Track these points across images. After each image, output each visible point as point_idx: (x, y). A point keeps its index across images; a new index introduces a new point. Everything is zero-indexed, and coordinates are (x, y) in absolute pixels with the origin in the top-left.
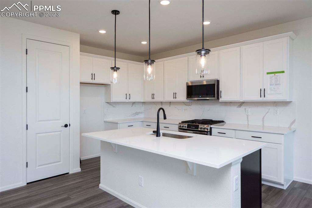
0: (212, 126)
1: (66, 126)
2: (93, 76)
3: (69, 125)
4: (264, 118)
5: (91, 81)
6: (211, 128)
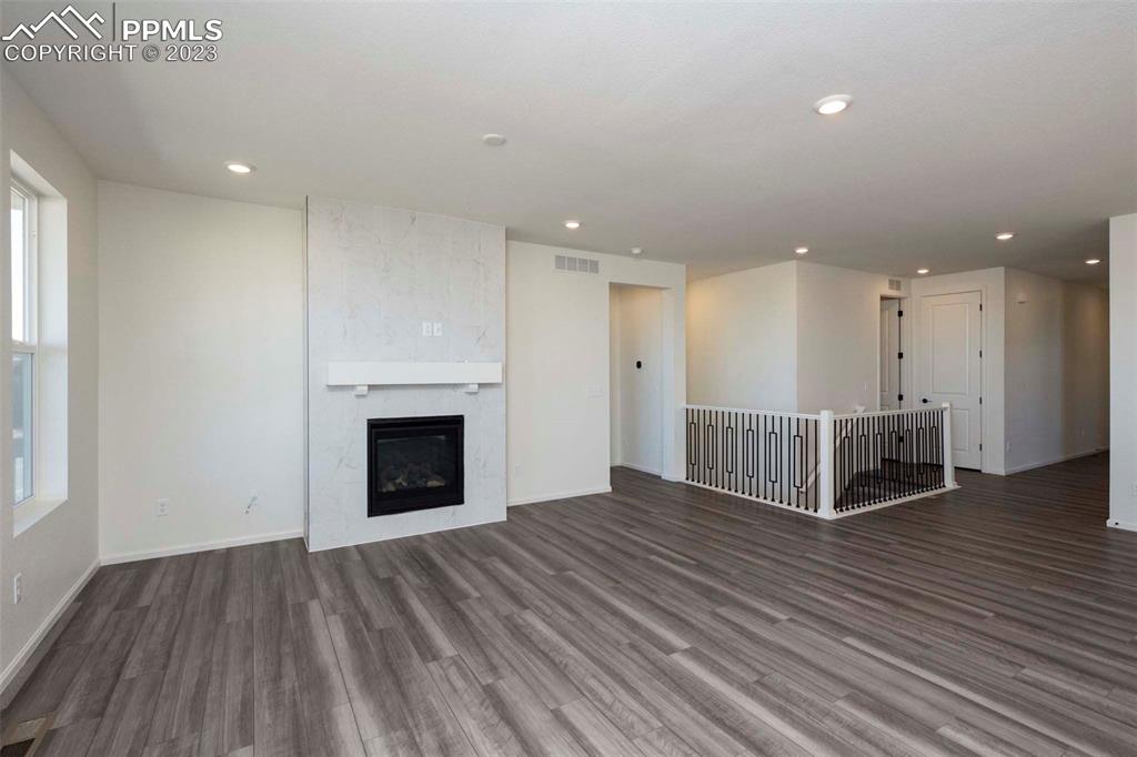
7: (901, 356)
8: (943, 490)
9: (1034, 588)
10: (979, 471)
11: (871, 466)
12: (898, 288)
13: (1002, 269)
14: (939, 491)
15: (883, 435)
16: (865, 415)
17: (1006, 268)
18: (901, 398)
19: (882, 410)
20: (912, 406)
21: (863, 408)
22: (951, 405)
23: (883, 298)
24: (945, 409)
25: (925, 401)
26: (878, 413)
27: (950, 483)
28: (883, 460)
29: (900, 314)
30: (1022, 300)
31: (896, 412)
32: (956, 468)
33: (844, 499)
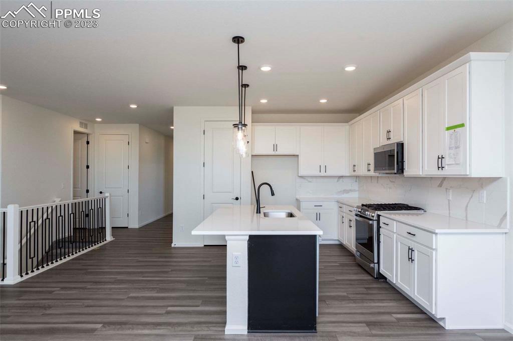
0: (379, 213)
1: (237, 199)
2: (275, 147)
3: (239, 198)
4: (467, 206)
5: (273, 153)
6: (379, 216)
7: (88, 167)
8: (105, 242)
9: (131, 295)
10: (127, 227)
11: (67, 234)
12: (86, 128)
13: (138, 125)
14: (102, 244)
15: (75, 215)
16: (62, 203)
17: (140, 125)
18: (88, 191)
19: (74, 199)
20: (94, 196)
21: (60, 199)
22: (110, 194)
23: (76, 132)
24: (107, 197)
25: (101, 193)
26: (71, 201)
27: (109, 238)
28: (75, 229)
29: (88, 143)
30: (147, 142)
31: (84, 200)
32: (112, 228)
33: (45, 259)
